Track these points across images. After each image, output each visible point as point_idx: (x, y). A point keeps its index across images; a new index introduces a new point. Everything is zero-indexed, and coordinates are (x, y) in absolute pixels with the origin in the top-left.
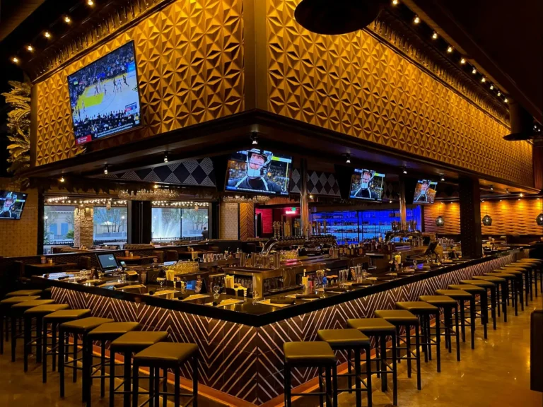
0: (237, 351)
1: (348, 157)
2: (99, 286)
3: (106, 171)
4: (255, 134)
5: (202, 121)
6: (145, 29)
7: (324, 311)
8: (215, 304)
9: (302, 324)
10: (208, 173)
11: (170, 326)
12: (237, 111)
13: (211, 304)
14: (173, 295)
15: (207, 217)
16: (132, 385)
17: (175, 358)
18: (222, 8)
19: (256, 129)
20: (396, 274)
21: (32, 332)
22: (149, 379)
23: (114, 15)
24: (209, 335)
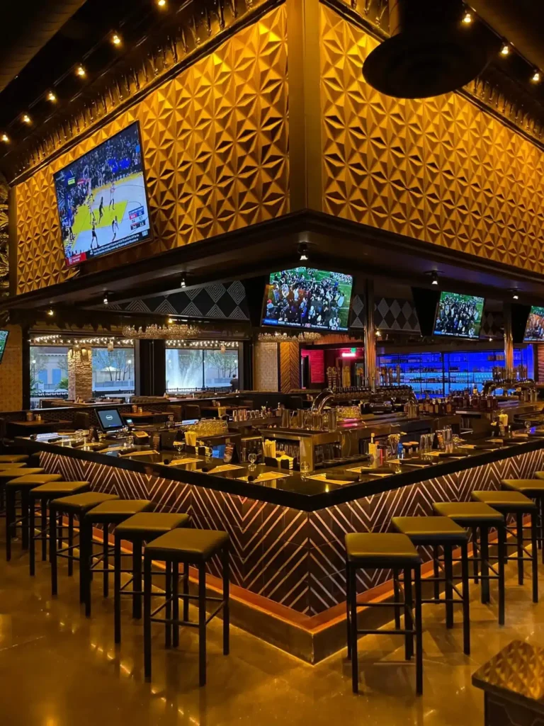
0: (281, 543)
1: (434, 275)
2: (100, 452)
3: (105, 300)
4: (304, 246)
5: (231, 229)
6: (154, 104)
7: (401, 491)
8: (251, 479)
9: (370, 509)
10: (238, 303)
11: (191, 506)
12: (279, 214)
13: (245, 479)
14: (195, 465)
15: (236, 361)
16: (143, 581)
17: (199, 551)
18: (259, 69)
19: (304, 239)
20: (501, 441)
21: (17, 510)
22: (164, 576)
23: (112, 88)
24: (243, 520)
